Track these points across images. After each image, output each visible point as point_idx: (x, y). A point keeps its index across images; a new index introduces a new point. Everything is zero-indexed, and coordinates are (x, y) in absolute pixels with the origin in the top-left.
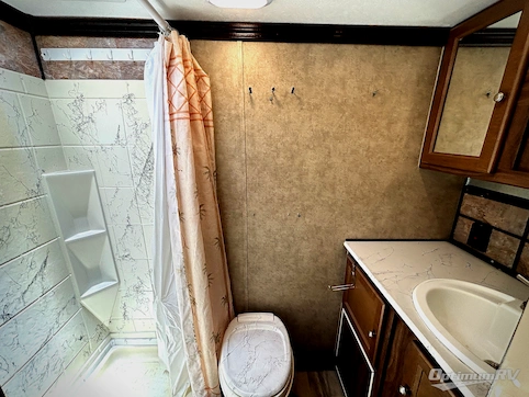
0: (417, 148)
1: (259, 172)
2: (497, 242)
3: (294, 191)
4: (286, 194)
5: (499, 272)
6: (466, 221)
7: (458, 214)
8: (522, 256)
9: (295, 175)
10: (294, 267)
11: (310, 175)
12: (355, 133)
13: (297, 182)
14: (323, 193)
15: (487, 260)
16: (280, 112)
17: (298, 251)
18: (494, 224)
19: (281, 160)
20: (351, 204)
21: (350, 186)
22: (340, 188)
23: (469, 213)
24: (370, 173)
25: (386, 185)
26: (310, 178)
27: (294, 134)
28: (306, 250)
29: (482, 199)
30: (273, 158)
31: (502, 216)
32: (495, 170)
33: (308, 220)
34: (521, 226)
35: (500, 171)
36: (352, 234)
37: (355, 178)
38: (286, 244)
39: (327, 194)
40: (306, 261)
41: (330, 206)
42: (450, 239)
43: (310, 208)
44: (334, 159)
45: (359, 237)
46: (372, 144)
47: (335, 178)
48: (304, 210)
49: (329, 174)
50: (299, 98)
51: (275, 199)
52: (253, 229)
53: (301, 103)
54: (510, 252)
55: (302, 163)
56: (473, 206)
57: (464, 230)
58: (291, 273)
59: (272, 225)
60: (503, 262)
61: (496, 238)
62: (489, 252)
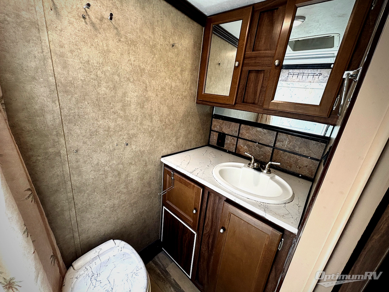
0: (195, 90)
1: (77, 102)
2: (229, 141)
3: (120, 121)
4: (112, 125)
5: (231, 155)
6: (215, 133)
7: (211, 130)
8: (238, 146)
9: (119, 106)
10: (125, 190)
11: (133, 107)
12: (163, 74)
13: (122, 113)
14: (144, 122)
15: (225, 151)
16: (96, 36)
17: (127, 176)
18: (226, 133)
19: (103, 90)
20: (163, 130)
21: (162, 116)
22: (156, 118)
23: (216, 129)
24: (173, 106)
25: (181, 115)
26: (133, 109)
27: (115, 65)
28: (134, 172)
29: (221, 121)
30: (94, 86)
31: (229, 128)
32: (235, 103)
33: (134, 147)
34: (236, 132)
35: (237, 104)
36: (165, 152)
37: (165, 109)
38: (116, 173)
39: (147, 123)
40: (134, 182)
41: (150, 132)
42: (208, 145)
43: (135, 135)
44: (150, 94)
45: (169, 153)
46: (173, 84)
47: (151, 110)
48: (130, 138)
49: (147, 106)
50: (116, 29)
51: (101, 131)
52: (78, 167)
53: (118, 34)
54: (233, 145)
55: (125, 94)
56: (217, 125)
57: (214, 138)
58: (123, 197)
59: (100, 158)
60: (231, 150)
61: (228, 139)
62: (225, 147)
